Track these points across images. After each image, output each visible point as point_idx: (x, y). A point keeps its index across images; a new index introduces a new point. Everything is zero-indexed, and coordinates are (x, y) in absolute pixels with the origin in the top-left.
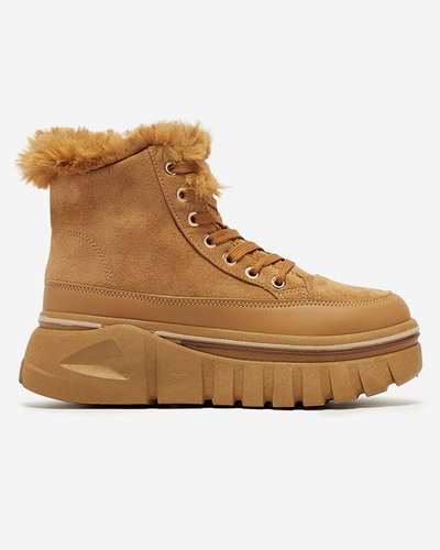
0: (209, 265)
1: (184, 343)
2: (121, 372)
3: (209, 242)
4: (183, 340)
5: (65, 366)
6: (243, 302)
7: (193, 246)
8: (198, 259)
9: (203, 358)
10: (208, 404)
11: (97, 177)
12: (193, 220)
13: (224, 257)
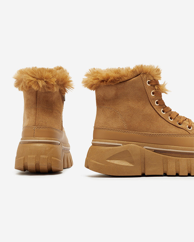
0: (164, 120)
1: (155, 151)
2: (131, 163)
3: (163, 111)
4: (155, 150)
5: (108, 161)
6: (178, 135)
7: (158, 113)
8: (160, 118)
9: (163, 157)
10: (165, 175)
11: (120, 86)
12: (157, 103)
13: (169, 117)
